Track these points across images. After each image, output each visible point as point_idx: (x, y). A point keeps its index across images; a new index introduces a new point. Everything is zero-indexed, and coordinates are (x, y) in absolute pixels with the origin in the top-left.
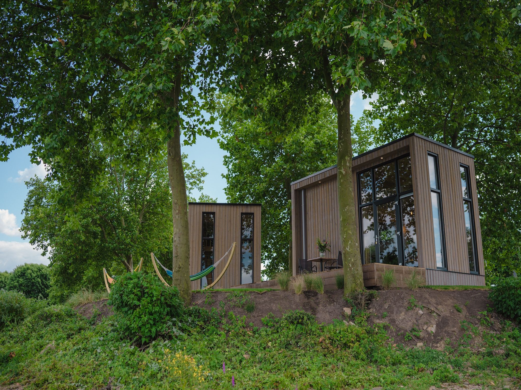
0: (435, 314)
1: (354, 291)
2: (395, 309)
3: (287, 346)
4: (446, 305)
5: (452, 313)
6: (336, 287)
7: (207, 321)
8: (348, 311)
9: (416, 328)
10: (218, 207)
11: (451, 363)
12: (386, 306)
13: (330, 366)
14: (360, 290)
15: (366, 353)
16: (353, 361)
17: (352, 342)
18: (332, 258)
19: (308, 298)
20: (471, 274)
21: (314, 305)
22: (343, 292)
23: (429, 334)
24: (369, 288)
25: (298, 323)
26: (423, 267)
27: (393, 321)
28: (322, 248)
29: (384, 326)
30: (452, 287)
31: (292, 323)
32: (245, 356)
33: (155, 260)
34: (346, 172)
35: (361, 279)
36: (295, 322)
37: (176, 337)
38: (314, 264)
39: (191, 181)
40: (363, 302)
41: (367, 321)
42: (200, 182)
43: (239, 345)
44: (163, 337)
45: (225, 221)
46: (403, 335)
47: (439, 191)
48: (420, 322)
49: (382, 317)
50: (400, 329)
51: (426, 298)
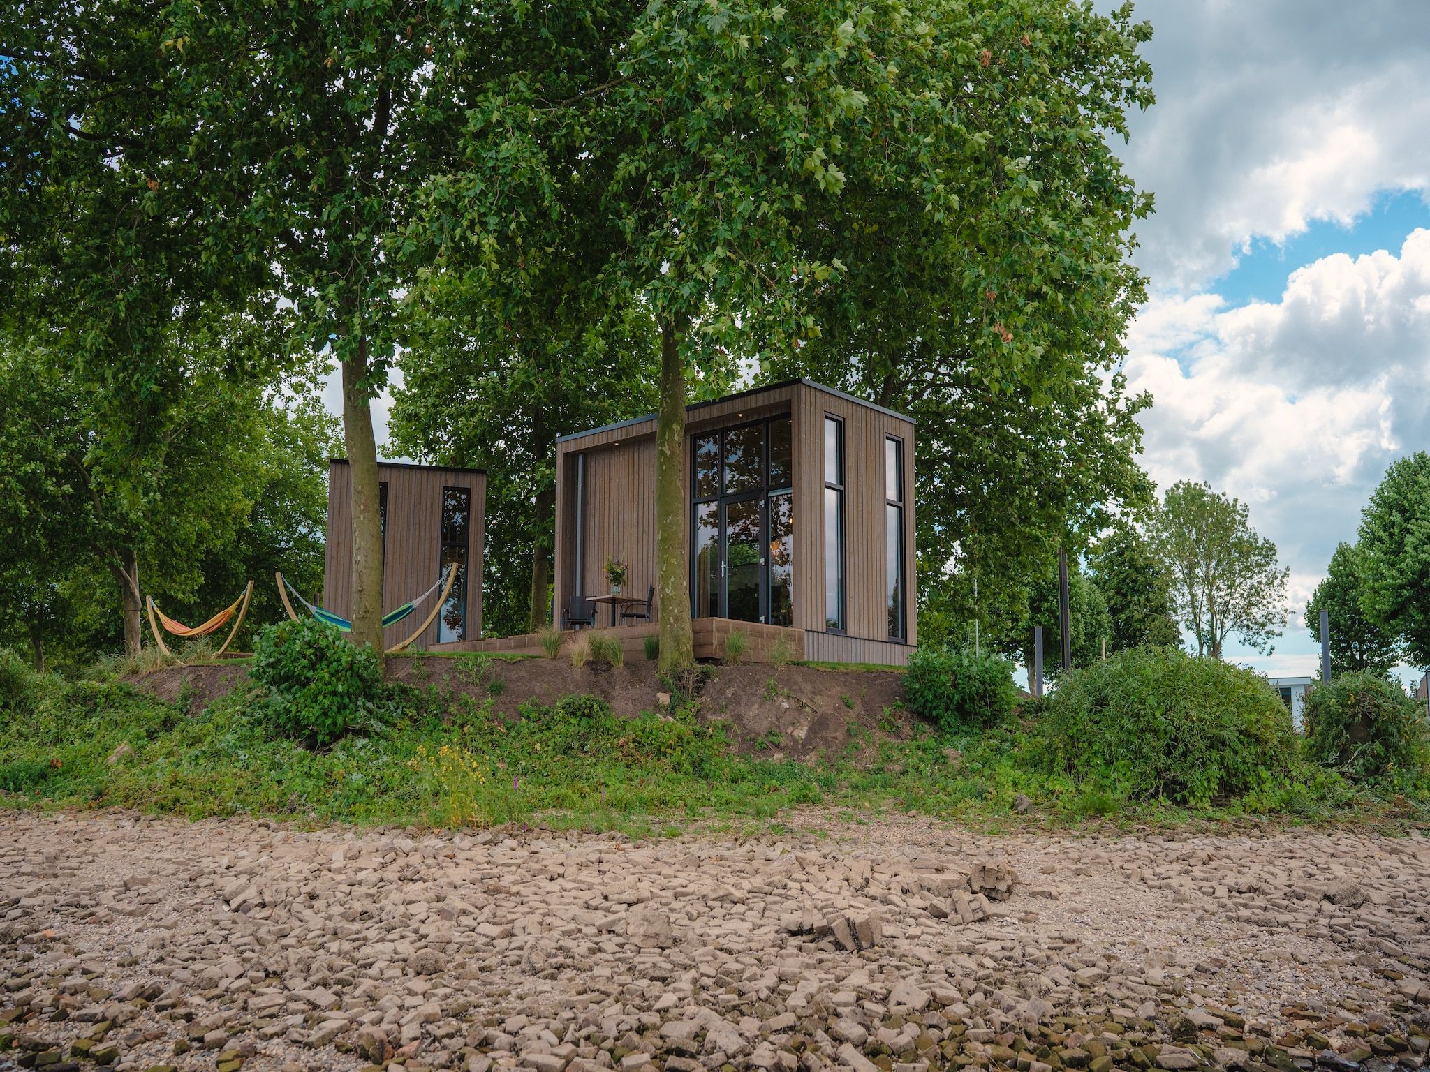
0: (808, 710)
1: (675, 665)
2: (744, 699)
3: (567, 750)
4: (829, 696)
5: (837, 709)
6: (644, 656)
7: (421, 706)
8: (664, 698)
9: (776, 731)
10: (394, 471)
11: (818, 780)
12: (729, 693)
13: (637, 780)
14: (686, 664)
15: (692, 764)
16: (672, 775)
17: (670, 746)
18: (635, 597)
19: (596, 675)
20: (891, 642)
21: (607, 688)
22: (656, 666)
23: (795, 741)
24: (702, 661)
25: (583, 715)
26: (800, 627)
27: (738, 718)
28: (617, 578)
29: (724, 726)
30: (846, 665)
31: (573, 714)
32: (499, 765)
33: (286, 586)
34: (672, 453)
35: (690, 646)
36: (579, 713)
37: (377, 734)
38: (599, 606)
39: (294, 380)
40: (691, 685)
41: (696, 716)
42: (316, 384)
43: (485, 748)
44: (357, 733)
45: (409, 504)
46: (754, 740)
47: (841, 488)
48: (782, 721)
49: (719, 710)
50: (750, 732)
51: (796, 683)
